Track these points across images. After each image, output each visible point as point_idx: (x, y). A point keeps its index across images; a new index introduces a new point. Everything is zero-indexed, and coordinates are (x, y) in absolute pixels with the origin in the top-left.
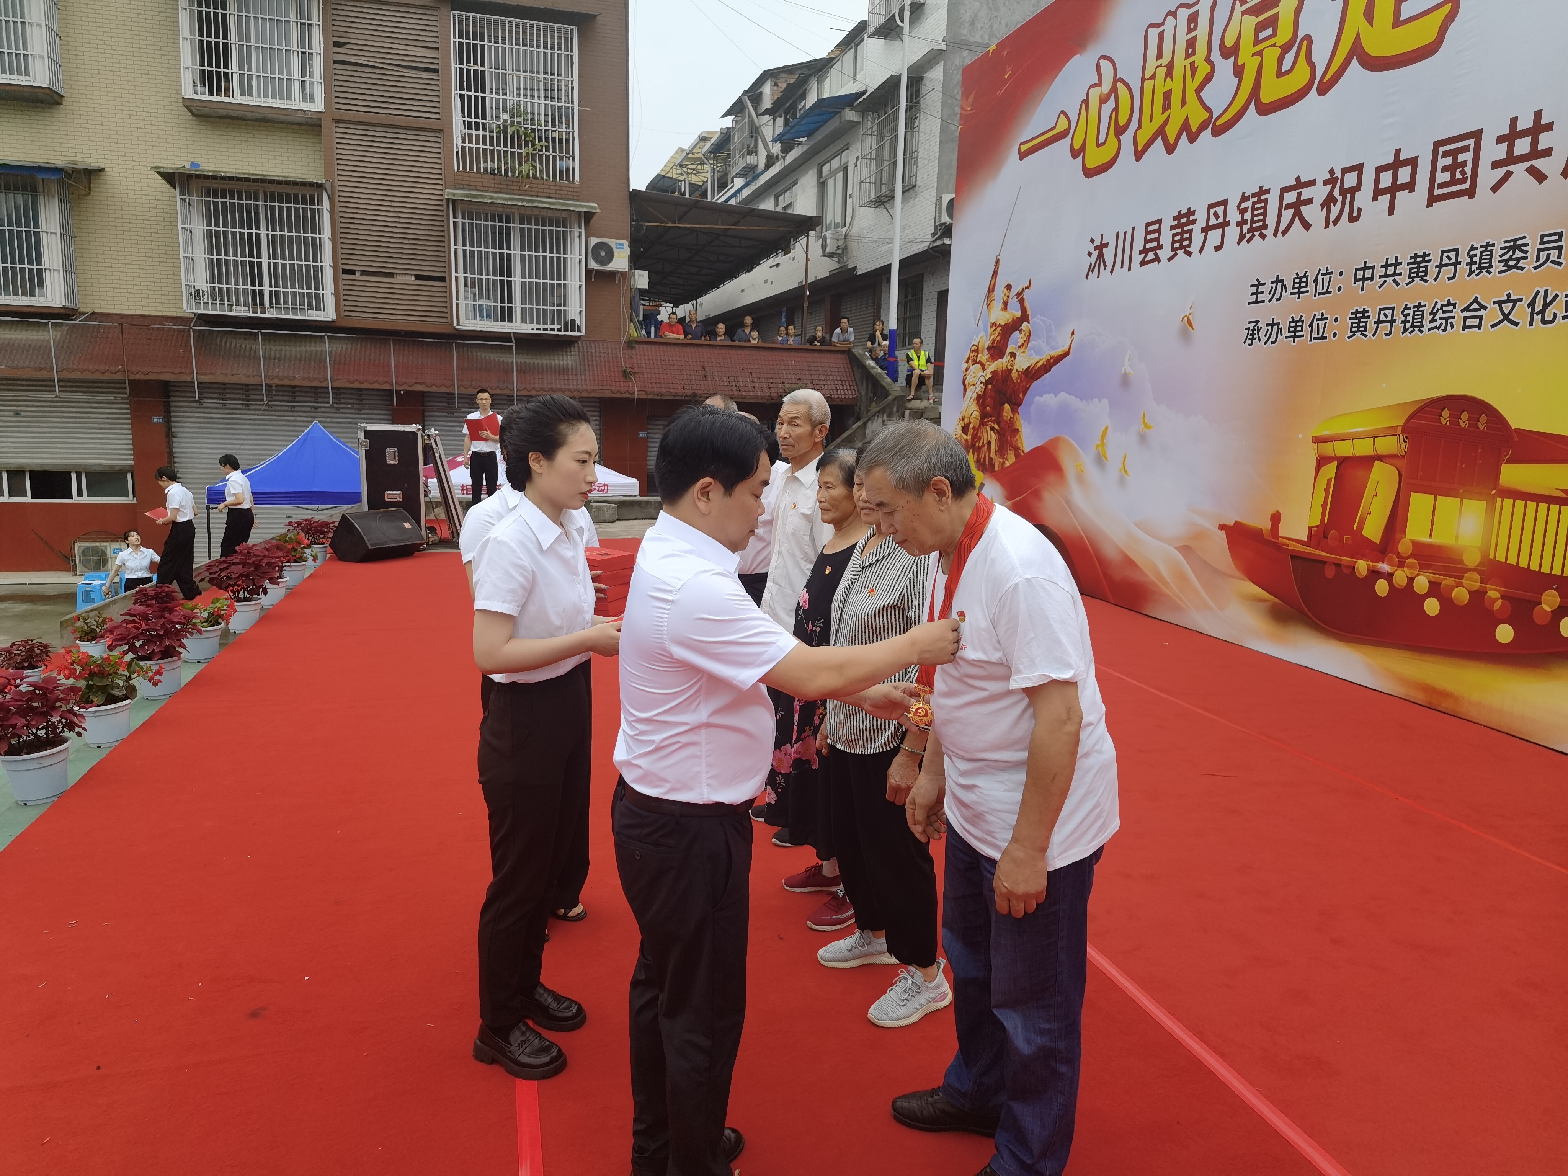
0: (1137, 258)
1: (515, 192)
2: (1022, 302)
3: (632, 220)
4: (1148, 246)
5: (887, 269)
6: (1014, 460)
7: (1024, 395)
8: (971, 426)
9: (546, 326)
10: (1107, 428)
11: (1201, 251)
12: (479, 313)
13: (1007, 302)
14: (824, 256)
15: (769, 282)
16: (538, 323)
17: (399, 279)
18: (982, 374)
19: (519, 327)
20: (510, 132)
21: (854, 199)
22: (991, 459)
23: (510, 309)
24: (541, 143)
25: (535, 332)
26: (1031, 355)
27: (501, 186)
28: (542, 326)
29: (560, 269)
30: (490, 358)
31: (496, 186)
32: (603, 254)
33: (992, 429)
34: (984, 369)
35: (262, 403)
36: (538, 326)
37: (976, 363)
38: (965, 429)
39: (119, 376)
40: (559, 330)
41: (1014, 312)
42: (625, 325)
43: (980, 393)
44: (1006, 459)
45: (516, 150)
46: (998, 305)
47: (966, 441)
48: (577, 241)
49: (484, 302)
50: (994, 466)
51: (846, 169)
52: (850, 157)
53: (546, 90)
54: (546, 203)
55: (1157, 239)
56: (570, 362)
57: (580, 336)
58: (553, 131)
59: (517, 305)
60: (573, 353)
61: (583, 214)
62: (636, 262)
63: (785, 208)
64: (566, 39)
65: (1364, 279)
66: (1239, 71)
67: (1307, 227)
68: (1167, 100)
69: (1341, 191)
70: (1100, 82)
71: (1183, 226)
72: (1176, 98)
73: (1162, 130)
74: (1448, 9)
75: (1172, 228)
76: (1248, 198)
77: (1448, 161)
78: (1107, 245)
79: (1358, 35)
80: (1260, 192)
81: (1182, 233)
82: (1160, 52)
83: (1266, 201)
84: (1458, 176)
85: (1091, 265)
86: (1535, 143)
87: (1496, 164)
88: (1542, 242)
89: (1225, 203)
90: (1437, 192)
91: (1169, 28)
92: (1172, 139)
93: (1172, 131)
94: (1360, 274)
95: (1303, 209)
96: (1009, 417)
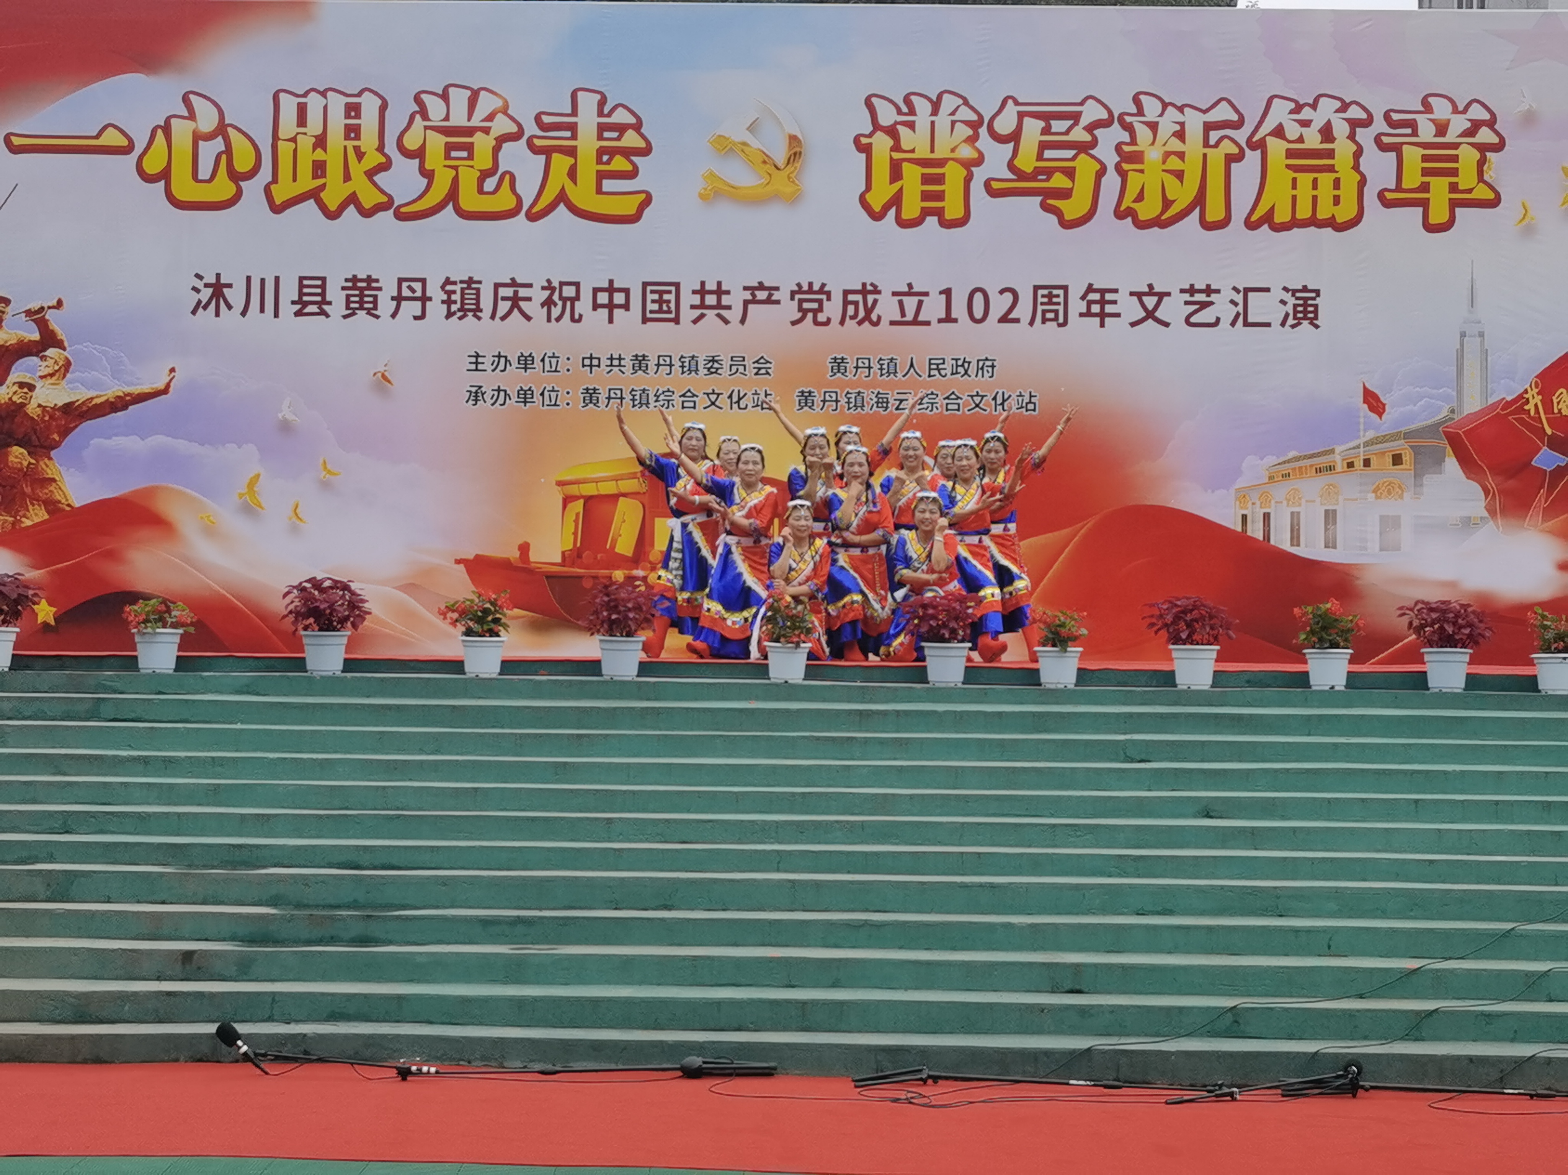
0: (289, 307)
2: (41, 322)
4: (306, 299)
6: (46, 517)
7: (62, 437)
10: (258, 476)
11: (392, 316)
26: (71, 389)
41: (20, 333)
44: (24, 517)
55: (321, 295)
65: (591, 366)
66: (428, 175)
67: (528, 318)
68: (319, 169)
69: (561, 297)
70: (192, 116)
71: (362, 289)
72: (334, 170)
73: (315, 194)
74: (643, 196)
75: (344, 288)
76: (454, 283)
77: (656, 297)
78: (230, 286)
79: (563, 188)
80: (470, 281)
81: (362, 296)
82: (302, 121)
83: (478, 290)
84: (665, 308)
85: (199, 302)
86: (719, 300)
87: (693, 307)
88: (732, 360)
89: (423, 281)
90: (649, 315)
91: (314, 103)
92: (333, 207)
93: (332, 198)
94: (587, 362)
95: (521, 303)
96: (25, 463)
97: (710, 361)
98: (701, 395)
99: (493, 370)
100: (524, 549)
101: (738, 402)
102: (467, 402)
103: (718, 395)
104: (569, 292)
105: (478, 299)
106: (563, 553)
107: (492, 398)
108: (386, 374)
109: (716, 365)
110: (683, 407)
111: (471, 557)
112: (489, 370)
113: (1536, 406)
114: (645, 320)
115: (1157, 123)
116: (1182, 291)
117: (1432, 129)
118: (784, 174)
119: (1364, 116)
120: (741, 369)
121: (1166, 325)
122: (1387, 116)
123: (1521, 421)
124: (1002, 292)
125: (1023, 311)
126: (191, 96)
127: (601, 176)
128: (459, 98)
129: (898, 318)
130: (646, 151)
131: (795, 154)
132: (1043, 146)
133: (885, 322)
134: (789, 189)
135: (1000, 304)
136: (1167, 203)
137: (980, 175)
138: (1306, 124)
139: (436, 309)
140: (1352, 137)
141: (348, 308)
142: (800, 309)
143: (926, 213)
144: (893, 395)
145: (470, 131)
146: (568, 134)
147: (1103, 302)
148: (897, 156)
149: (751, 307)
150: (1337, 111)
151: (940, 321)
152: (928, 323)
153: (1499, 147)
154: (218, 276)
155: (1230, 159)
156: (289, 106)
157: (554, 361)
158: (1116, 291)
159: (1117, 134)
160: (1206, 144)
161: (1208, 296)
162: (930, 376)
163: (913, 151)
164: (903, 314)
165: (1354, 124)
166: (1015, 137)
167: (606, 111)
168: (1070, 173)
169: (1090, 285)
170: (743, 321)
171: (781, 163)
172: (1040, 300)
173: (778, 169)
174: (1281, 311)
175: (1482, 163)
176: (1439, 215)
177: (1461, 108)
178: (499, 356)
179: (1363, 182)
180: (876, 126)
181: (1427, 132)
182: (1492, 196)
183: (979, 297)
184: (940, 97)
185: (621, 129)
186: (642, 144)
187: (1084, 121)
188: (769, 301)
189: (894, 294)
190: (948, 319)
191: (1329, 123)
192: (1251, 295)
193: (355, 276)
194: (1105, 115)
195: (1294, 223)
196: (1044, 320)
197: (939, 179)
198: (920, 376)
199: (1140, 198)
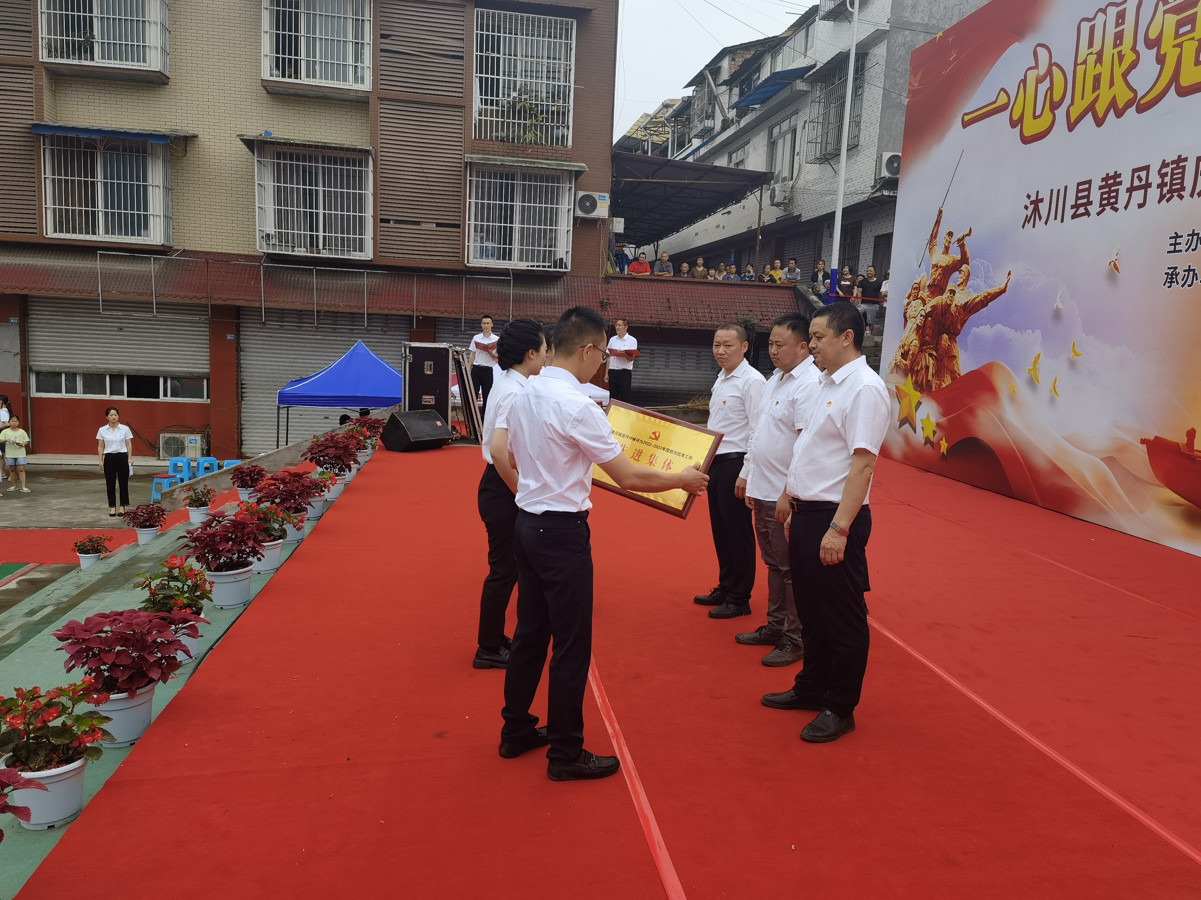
0: (1069, 212)
1: (519, 155)
2: (962, 247)
3: (613, 176)
4: (1079, 202)
5: (831, 216)
6: (950, 382)
7: (962, 325)
8: (911, 352)
9: (538, 264)
10: (1039, 355)
11: (1126, 208)
12: (484, 253)
13: (949, 247)
14: (772, 205)
15: (721, 227)
16: (533, 261)
17: (424, 226)
18: (923, 308)
19: (516, 264)
20: (518, 108)
21: (801, 157)
22: (928, 381)
23: (510, 249)
24: (542, 116)
25: (529, 268)
26: (969, 292)
27: (508, 151)
28: (535, 264)
29: (552, 218)
30: (491, 291)
31: (505, 150)
32: (588, 204)
33: (931, 355)
34: (924, 304)
35: (313, 325)
36: (532, 264)
37: (917, 299)
38: (904, 355)
39: (203, 301)
40: (549, 267)
41: (954, 255)
42: (603, 264)
43: (920, 324)
44: (943, 381)
45: (522, 121)
46: (939, 249)
47: (906, 365)
48: (567, 193)
49: (490, 245)
50: (931, 387)
51: (794, 131)
52: (799, 121)
53: (548, 72)
54: (545, 163)
55: (1088, 197)
56: (556, 294)
57: (566, 272)
58: (552, 106)
59: (516, 246)
60: (559, 286)
61: (574, 172)
62: (614, 211)
63: (737, 164)
64: (567, 30)
66: (1162, 60)
68: (1097, 82)
70: (1037, 65)
71: (1110, 186)
72: (1105, 80)
73: (1092, 107)
75: (1100, 188)
76: (1166, 165)
78: (1042, 200)
80: (1179, 160)
81: (1110, 192)
82: (1091, 42)
83: (1184, 168)
85: (1027, 217)
89: (1149, 169)
91: (1099, 22)
92: (1101, 114)
93: (1102, 106)
96: (947, 345)
99: (1186, 251)
102: (1164, 285)
107: (1182, 280)
111: (1153, 438)
126: (1038, 49)
139: (1154, 194)
141: (1101, 205)
156: (1085, 32)
178: (1193, 236)
193: (1107, 175)
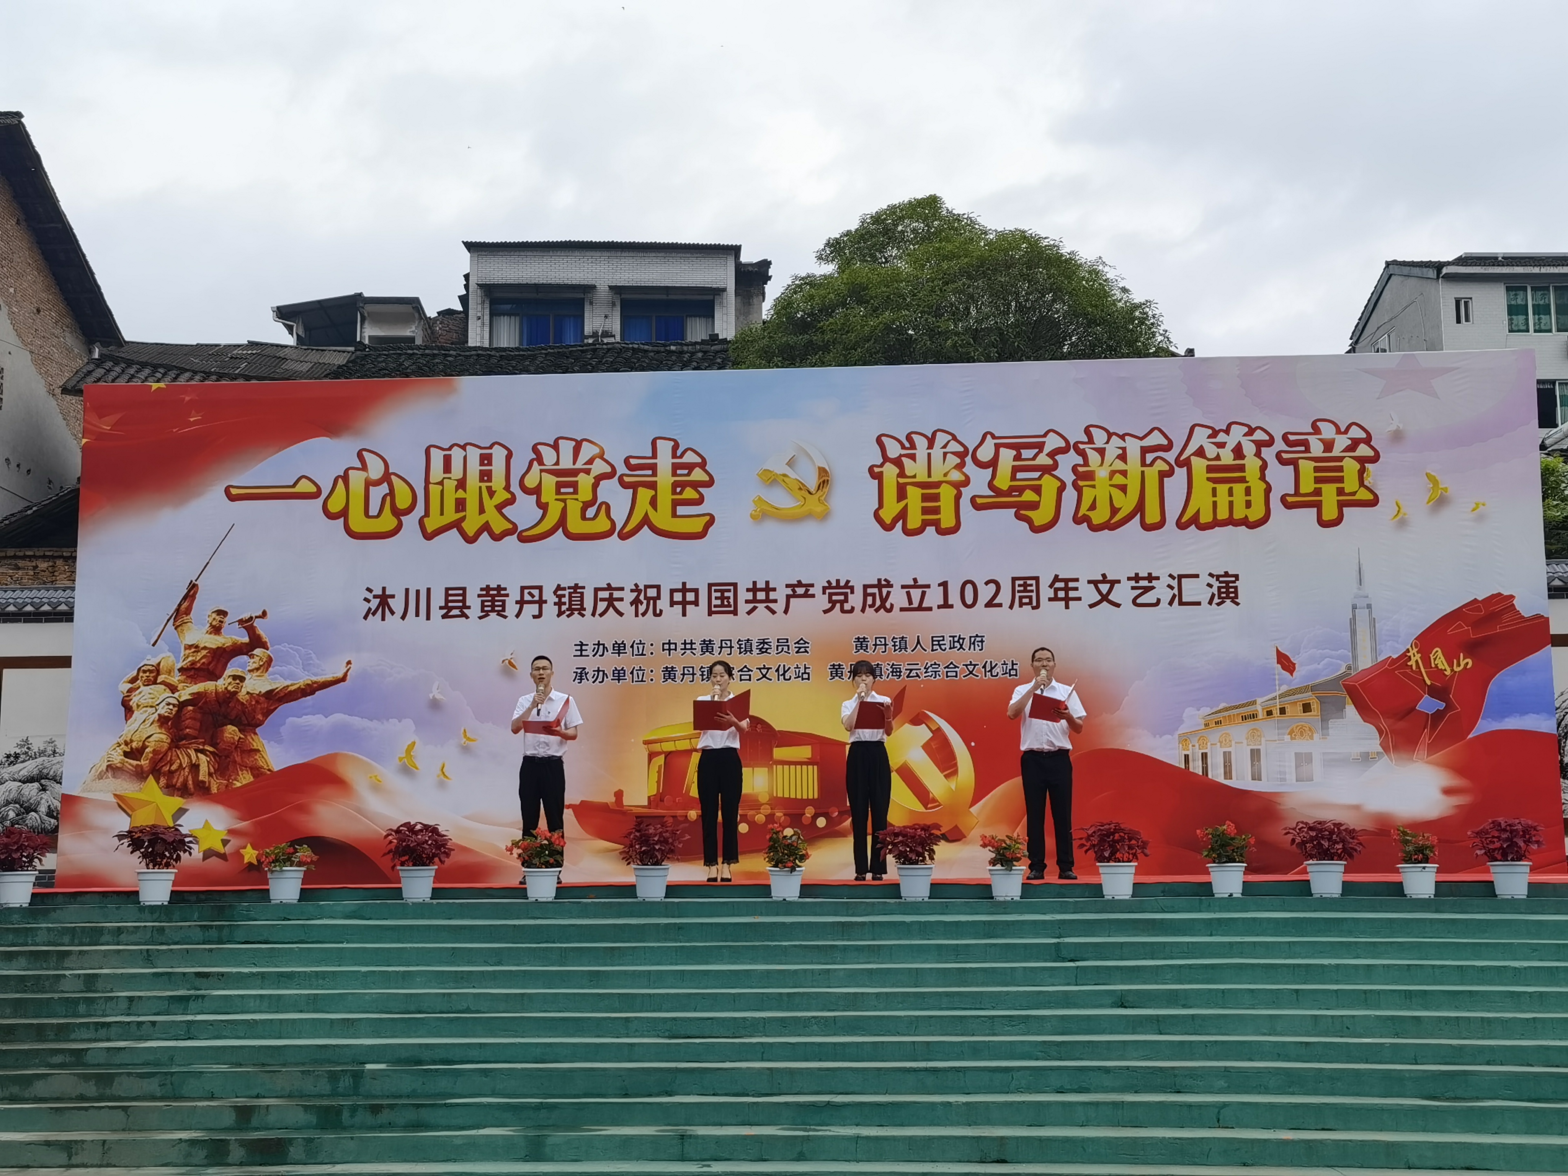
0: (438, 612)
2: (250, 629)
4: (451, 604)
6: (252, 780)
7: (266, 716)
8: (148, 750)
10: (414, 743)
11: (516, 616)
13: (220, 627)
22: (200, 783)
26: (272, 680)
33: (200, 751)
34: (174, 690)
37: (155, 684)
38: (133, 754)
41: (234, 637)
43: (166, 715)
44: (233, 780)
46: (198, 628)
47: (139, 766)
50: (208, 788)
55: (462, 602)
65: (670, 650)
66: (543, 507)
67: (621, 614)
68: (461, 505)
69: (646, 597)
70: (364, 467)
71: (493, 596)
72: (472, 506)
73: (457, 525)
74: (708, 518)
75: (479, 596)
76: (564, 589)
77: (719, 594)
78: (393, 596)
79: (646, 514)
80: (576, 587)
81: (493, 601)
82: (447, 468)
83: (582, 593)
84: (726, 603)
85: (370, 609)
86: (767, 595)
87: (747, 602)
88: (778, 642)
89: (540, 588)
90: (713, 609)
91: (457, 455)
92: (471, 532)
93: (470, 527)
94: (666, 647)
95: (615, 603)
96: (237, 738)
97: (761, 643)
98: (755, 670)
99: (594, 656)
100: (619, 795)
101: (784, 675)
102: (574, 681)
103: (768, 669)
104: (652, 593)
105: (582, 601)
106: (649, 797)
107: (593, 677)
108: (512, 661)
109: (766, 646)
110: (741, 680)
111: (578, 803)
112: (591, 656)
113: (1417, 661)
114: (710, 613)
115: (1105, 449)
116: (1129, 579)
117: (1321, 447)
118: (816, 497)
119: (1267, 438)
120: (786, 649)
121: (1118, 605)
122: (1285, 437)
123: (1405, 674)
124: (987, 583)
125: (1005, 597)
126: (364, 453)
127: (675, 504)
128: (566, 448)
129: (907, 606)
130: (710, 483)
131: (824, 482)
132: (1015, 470)
133: (896, 609)
134: (819, 509)
135: (985, 593)
136: (1114, 511)
137: (967, 493)
138: (1221, 445)
139: (550, 609)
140: (1258, 454)
141: (483, 611)
142: (830, 601)
143: (925, 524)
144: (904, 666)
145: (575, 473)
146: (650, 472)
147: (1067, 589)
148: (901, 480)
149: (792, 600)
150: (1245, 435)
151: (939, 607)
152: (930, 609)
153: (1375, 459)
154: (384, 589)
155: (1163, 475)
156: (437, 458)
157: (641, 646)
158: (1077, 580)
159: (1071, 459)
160: (1143, 463)
161: (1150, 582)
162: (933, 650)
163: (914, 476)
164: (910, 602)
165: (1259, 445)
166: (993, 464)
167: (679, 453)
168: (1037, 490)
169: (1056, 576)
170: (786, 611)
171: (812, 490)
172: (1017, 588)
173: (810, 493)
174: (1209, 592)
175: (1362, 472)
176: (1330, 512)
177: (1343, 430)
178: (599, 644)
179: (1268, 490)
180: (886, 458)
181: (1317, 449)
182: (1370, 497)
183: (969, 588)
184: (934, 434)
185: (690, 467)
186: (707, 478)
187: (1047, 449)
188: (806, 595)
189: (903, 587)
190: (946, 605)
191: (1239, 445)
192: (1183, 580)
193: (488, 586)
194: (1063, 444)
195: (1216, 523)
196: (1021, 605)
197: (936, 498)
198: (926, 651)
199: (1093, 507)
